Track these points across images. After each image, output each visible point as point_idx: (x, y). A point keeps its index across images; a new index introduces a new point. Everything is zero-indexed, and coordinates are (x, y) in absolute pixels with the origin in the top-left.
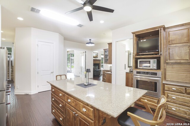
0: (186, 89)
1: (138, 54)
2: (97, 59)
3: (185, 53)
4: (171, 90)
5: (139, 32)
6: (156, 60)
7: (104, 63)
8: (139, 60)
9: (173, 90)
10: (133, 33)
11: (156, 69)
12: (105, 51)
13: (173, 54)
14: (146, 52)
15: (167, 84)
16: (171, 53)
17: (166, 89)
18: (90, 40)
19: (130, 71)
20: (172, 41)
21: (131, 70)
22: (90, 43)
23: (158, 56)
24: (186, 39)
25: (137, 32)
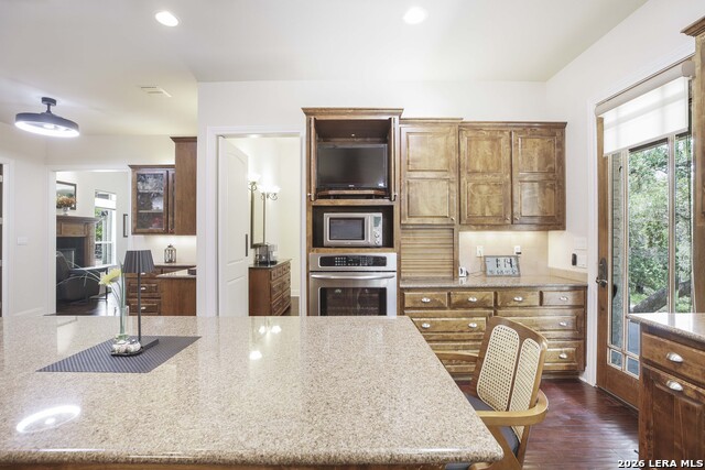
0: (449, 294)
1: (323, 193)
2: (70, 213)
3: (442, 198)
4: (419, 305)
5: (329, 114)
6: (380, 215)
7: (134, 233)
8: (327, 216)
9: (423, 305)
10: (308, 112)
11: (381, 244)
12: (138, 175)
13: (417, 199)
14: (349, 189)
15: (409, 289)
16: (413, 196)
17: (407, 305)
18: (49, 102)
19: (256, 263)
20: (414, 161)
21: (260, 256)
22: (48, 117)
23: (386, 202)
24: (443, 161)
25: (321, 109)
